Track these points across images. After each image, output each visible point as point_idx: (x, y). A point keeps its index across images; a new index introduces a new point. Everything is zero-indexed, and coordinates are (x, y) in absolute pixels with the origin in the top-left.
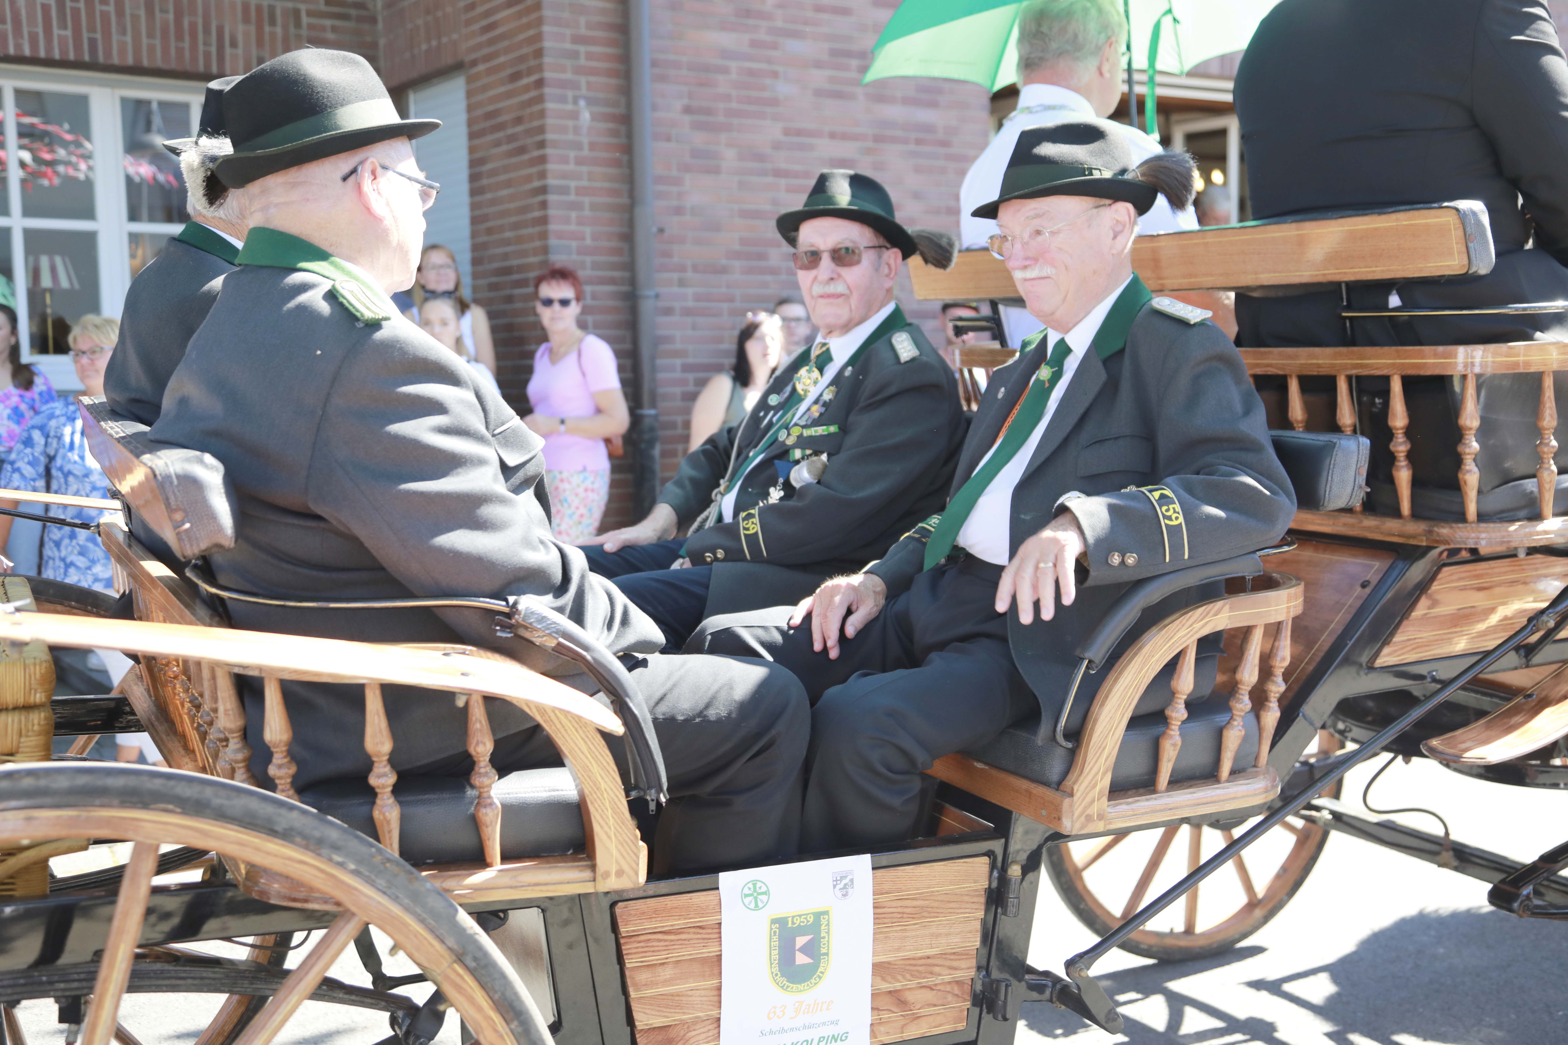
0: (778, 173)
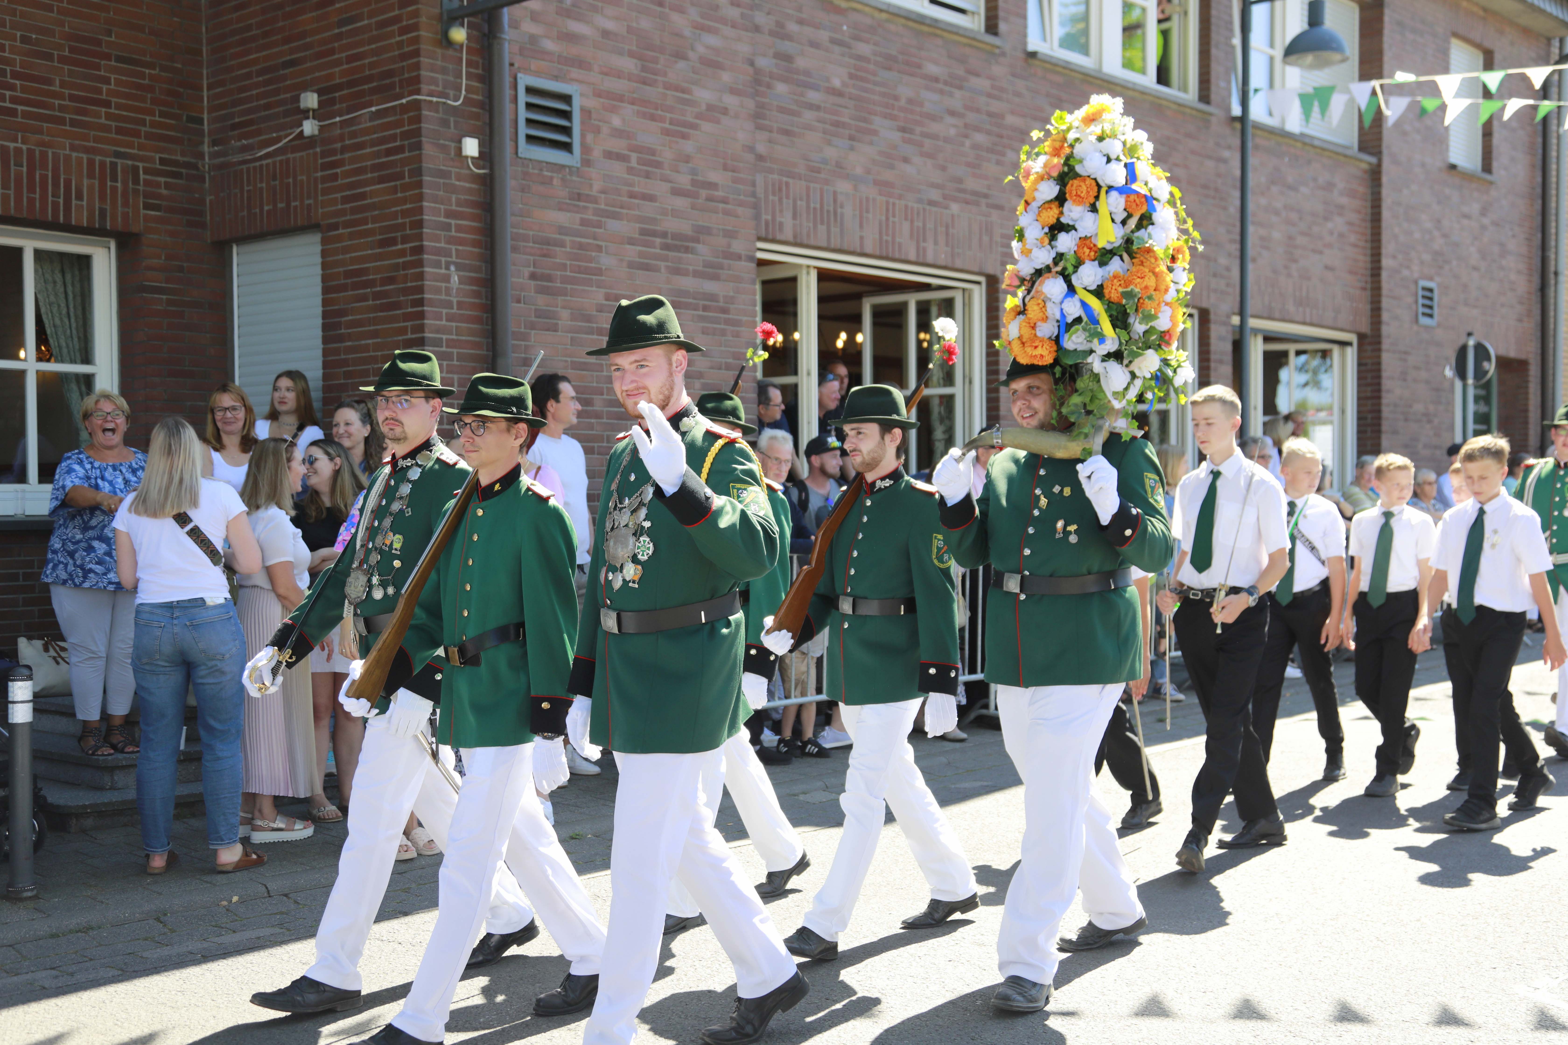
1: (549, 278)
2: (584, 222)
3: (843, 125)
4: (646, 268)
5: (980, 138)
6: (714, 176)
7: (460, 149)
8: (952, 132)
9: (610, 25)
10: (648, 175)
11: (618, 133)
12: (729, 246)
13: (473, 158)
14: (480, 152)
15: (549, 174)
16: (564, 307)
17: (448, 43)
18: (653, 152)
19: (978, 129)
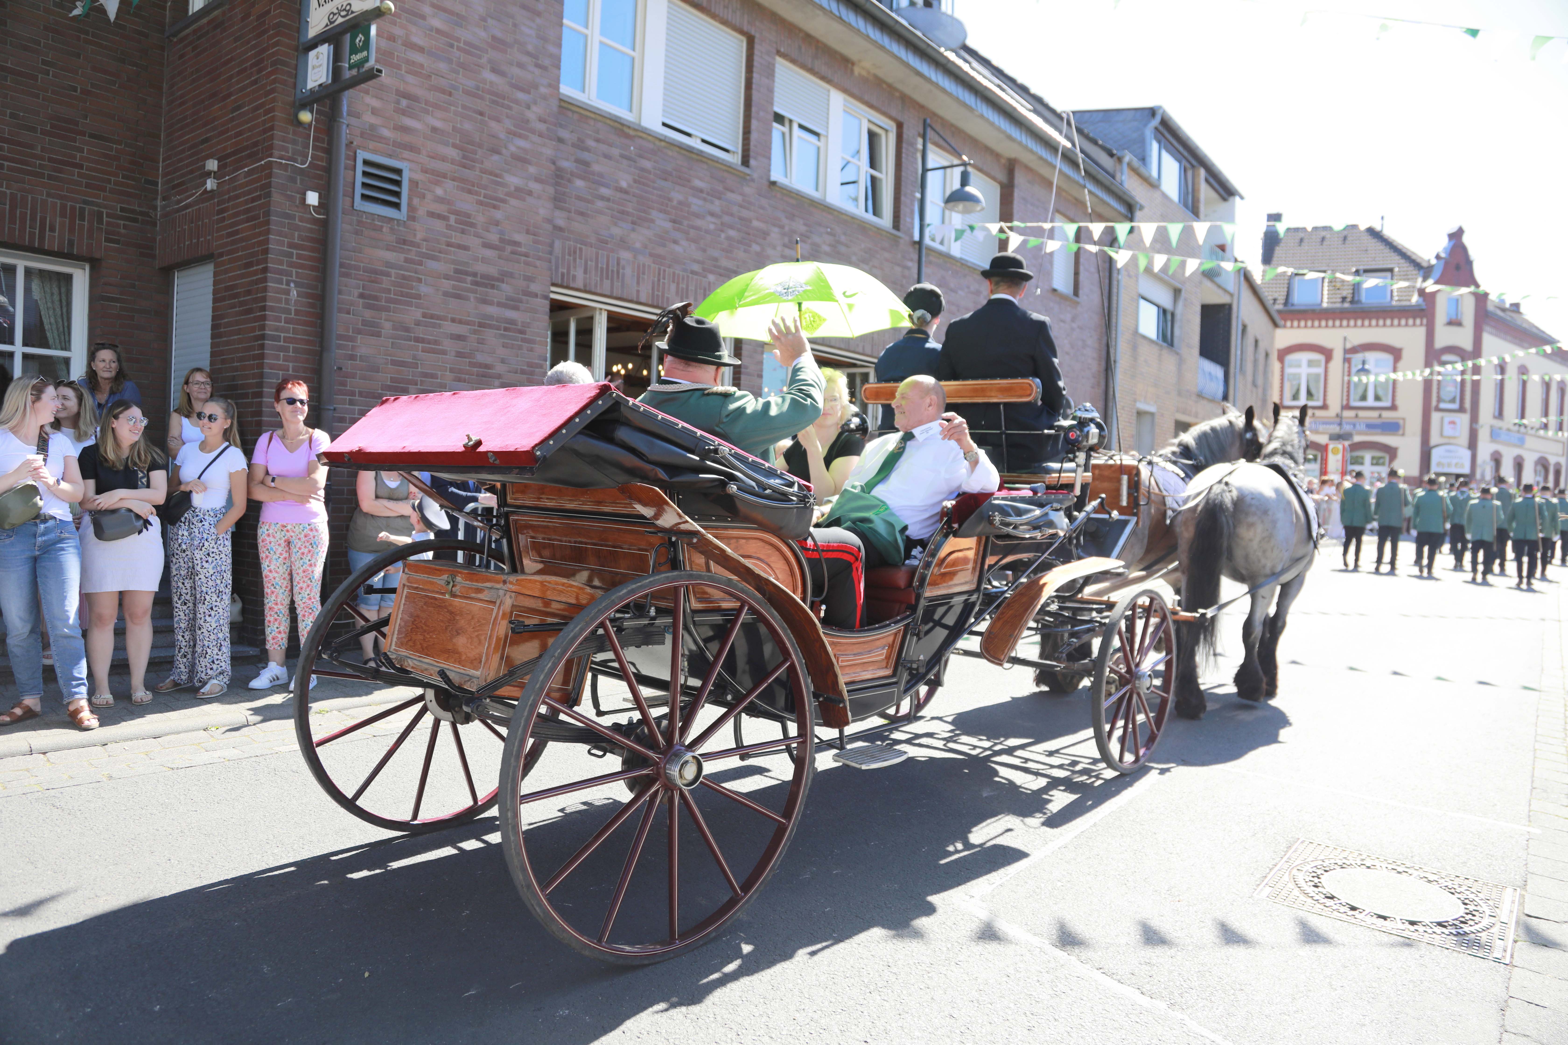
0: (417, 340)
1: (376, 298)
2: (407, 260)
3: (628, 214)
4: (458, 297)
5: (732, 233)
6: (518, 237)
7: (304, 199)
8: (712, 227)
9: (438, 124)
10: (463, 232)
11: (440, 200)
12: (528, 287)
13: (314, 207)
14: (319, 203)
15: (380, 224)
16: (386, 320)
17: (300, 123)
18: (468, 216)
19: (732, 227)
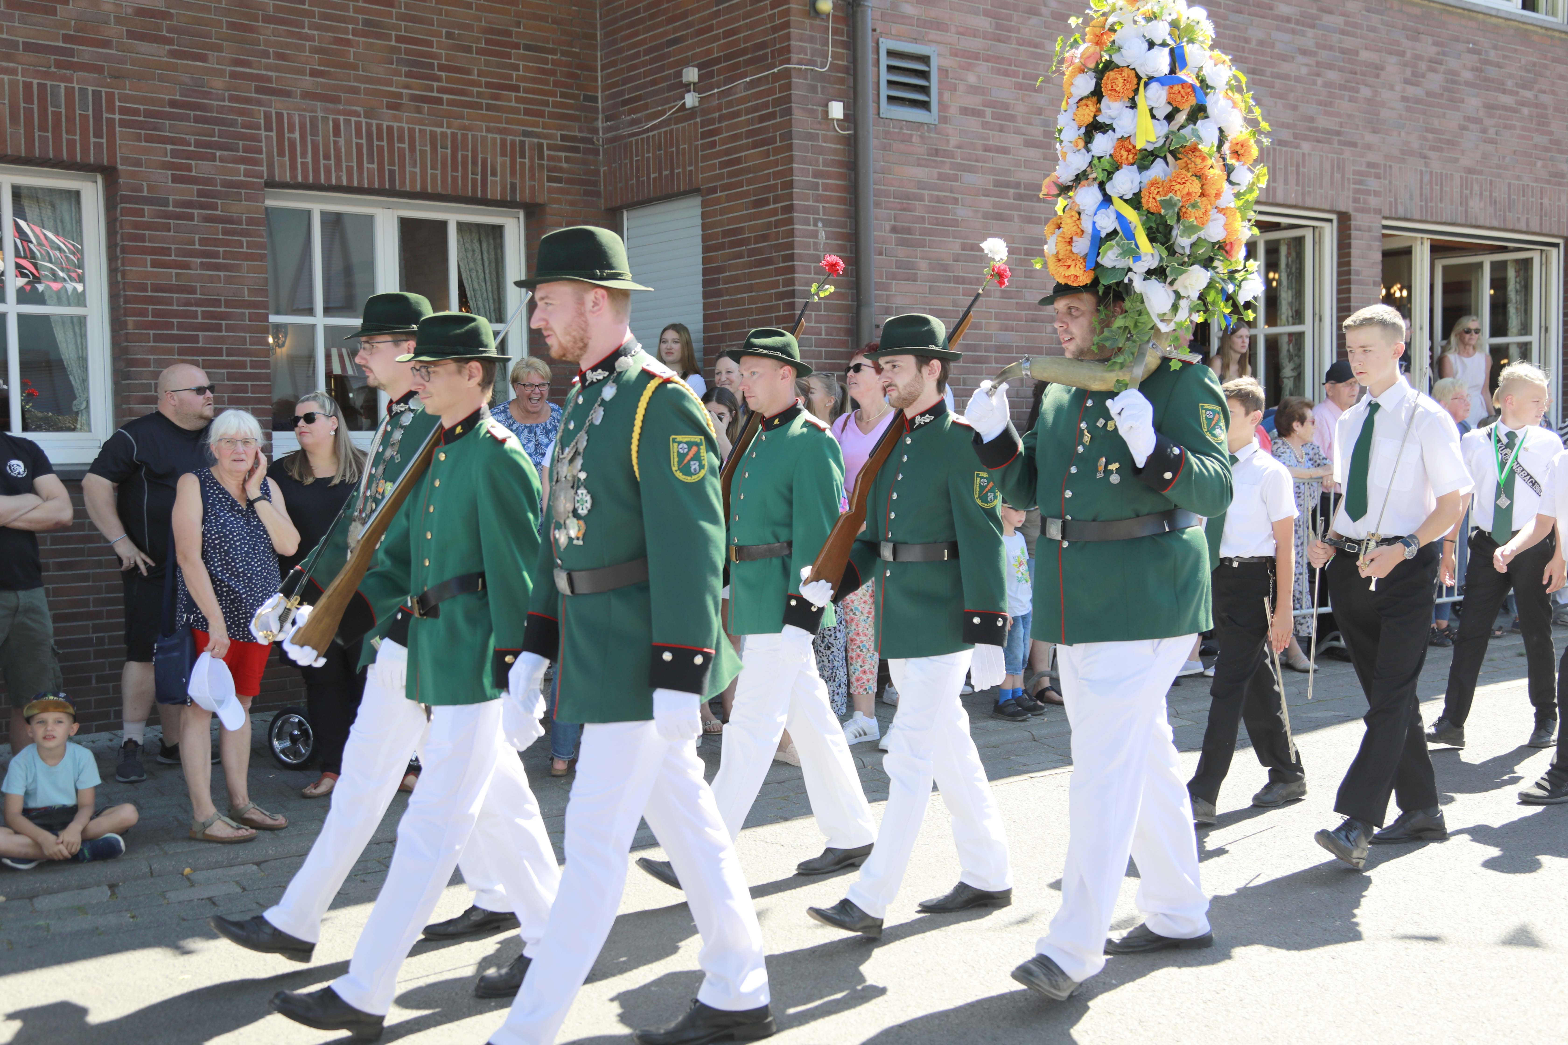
1: (909, 231)
2: (941, 177)
7: (827, 113)
10: (1001, 129)
11: (974, 90)
13: (838, 120)
14: (845, 115)
15: (909, 132)
16: (922, 258)
17: (816, 13)
18: (1006, 106)
